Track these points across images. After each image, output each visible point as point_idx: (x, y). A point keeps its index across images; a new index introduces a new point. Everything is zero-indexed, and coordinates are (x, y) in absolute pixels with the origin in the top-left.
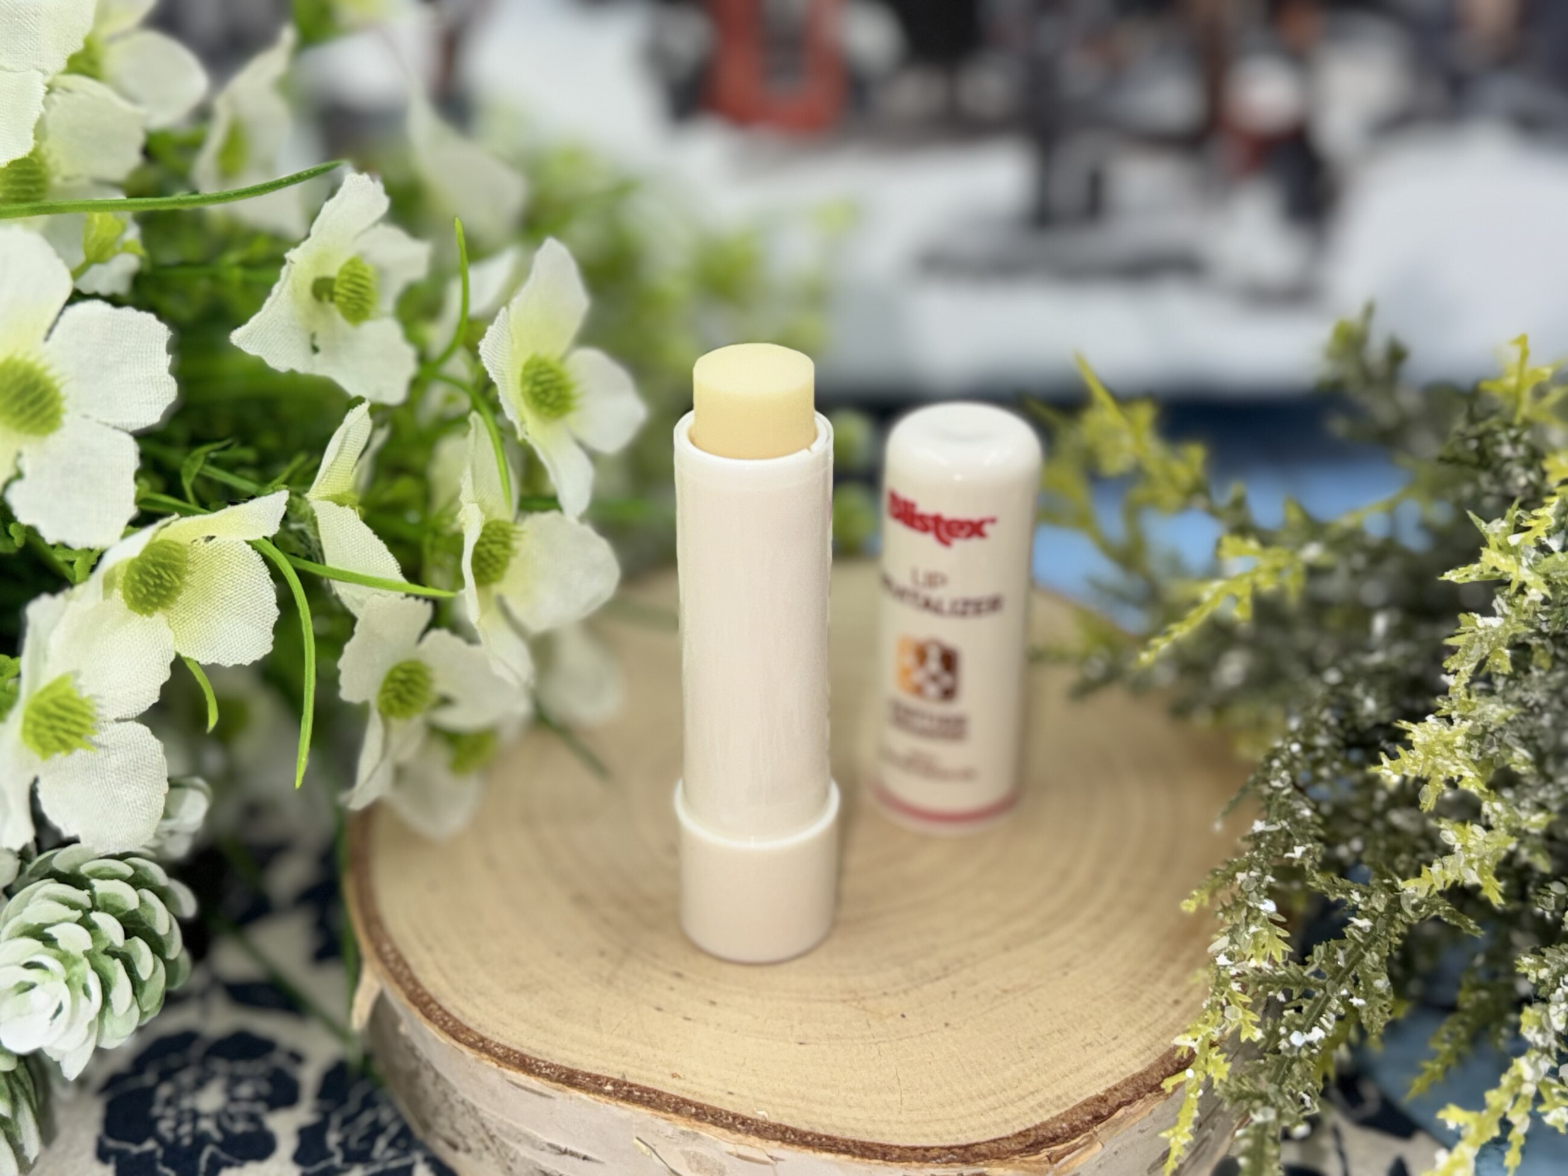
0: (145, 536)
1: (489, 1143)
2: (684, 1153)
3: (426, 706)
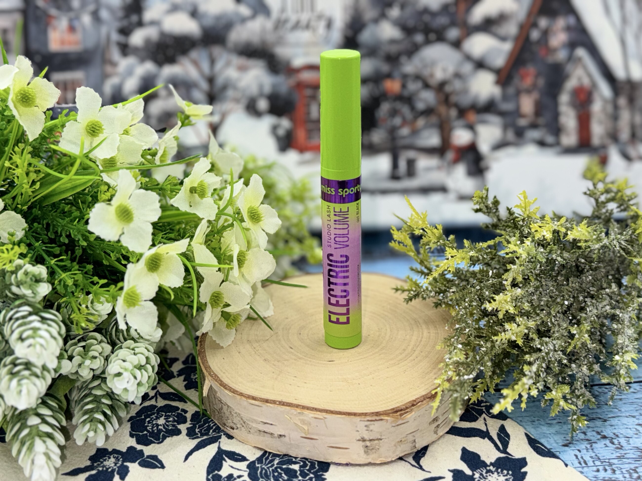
0: (154, 250)
1: (244, 424)
2: (299, 419)
3: (222, 305)
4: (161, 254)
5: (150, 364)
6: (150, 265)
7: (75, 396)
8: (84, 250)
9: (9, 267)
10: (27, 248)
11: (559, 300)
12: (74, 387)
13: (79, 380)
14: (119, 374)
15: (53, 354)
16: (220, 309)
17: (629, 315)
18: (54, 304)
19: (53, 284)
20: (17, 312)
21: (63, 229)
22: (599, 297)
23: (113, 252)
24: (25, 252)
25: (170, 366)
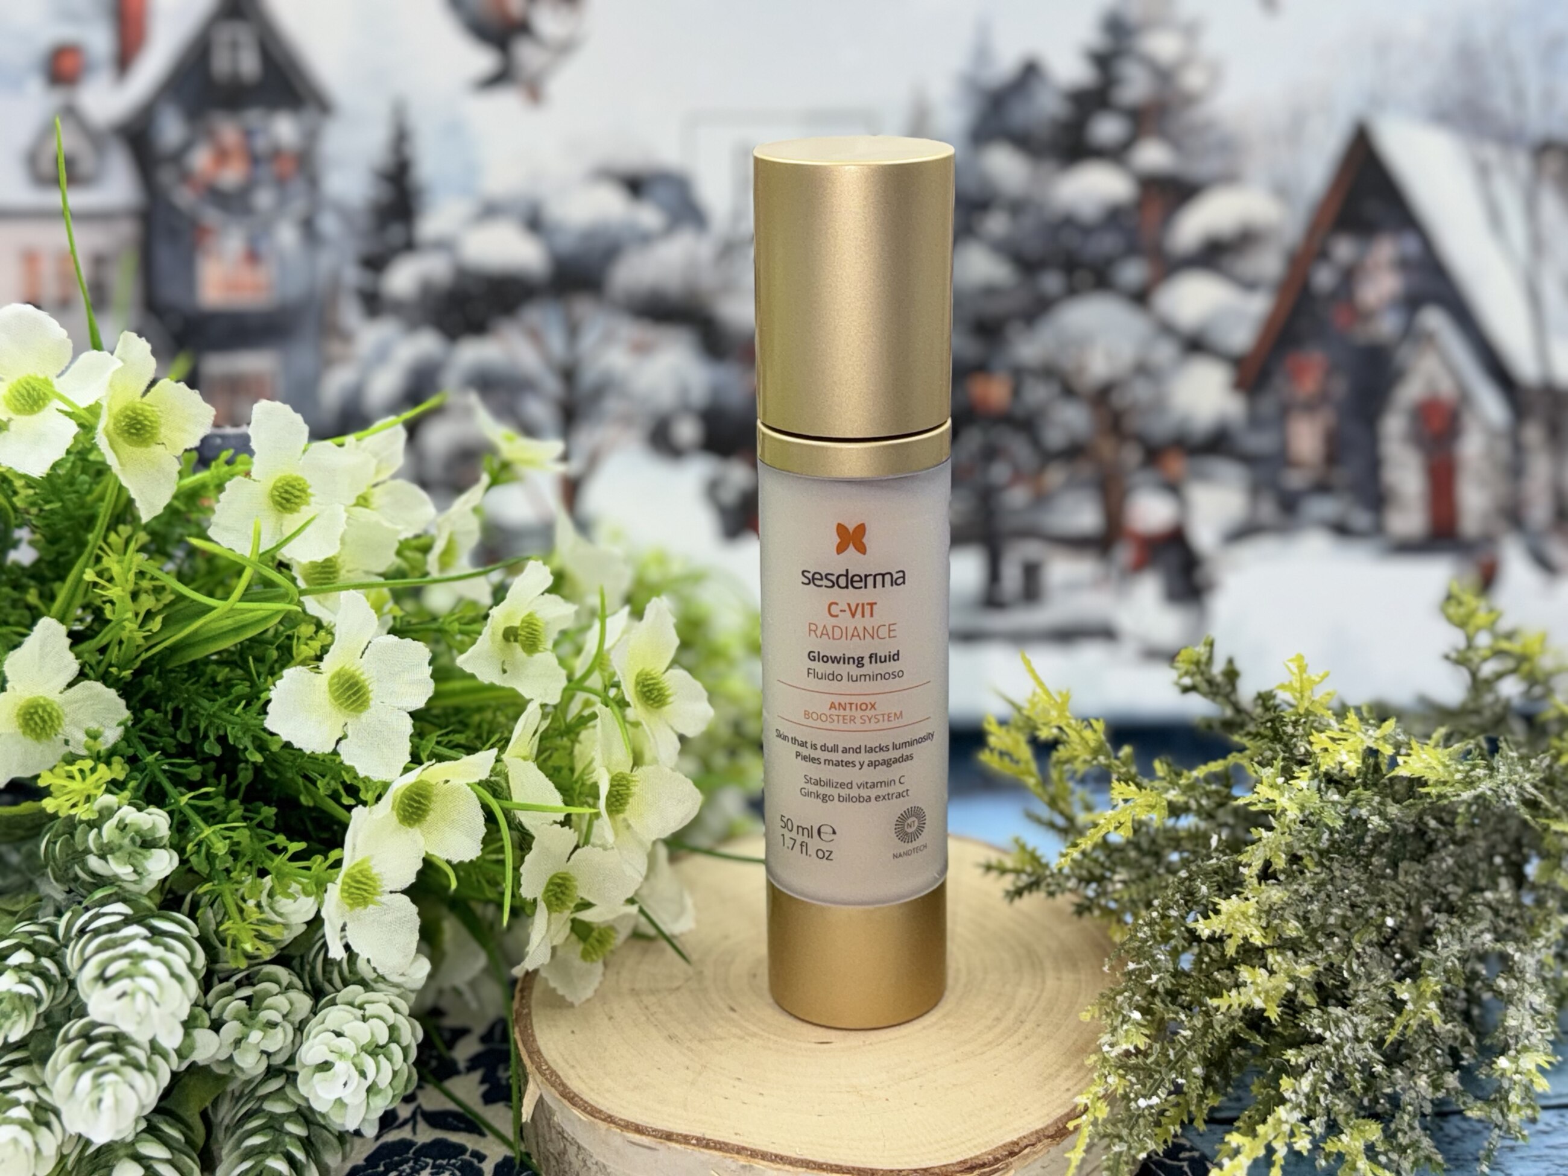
0: (413, 777)
3: (572, 905)
4: (430, 785)
5: (398, 1043)
6: (404, 810)
7: (225, 1114)
8: (258, 769)
9: (83, 813)
10: (127, 767)
11: (1372, 912)
12: (224, 1092)
13: (235, 1078)
14: (325, 1066)
15: (173, 1014)
16: (567, 914)
17: (1538, 956)
18: (183, 897)
19: (181, 851)
20: (98, 916)
21: (211, 723)
22: (1466, 911)
23: (323, 776)
24: (121, 777)
25: (450, 1045)
